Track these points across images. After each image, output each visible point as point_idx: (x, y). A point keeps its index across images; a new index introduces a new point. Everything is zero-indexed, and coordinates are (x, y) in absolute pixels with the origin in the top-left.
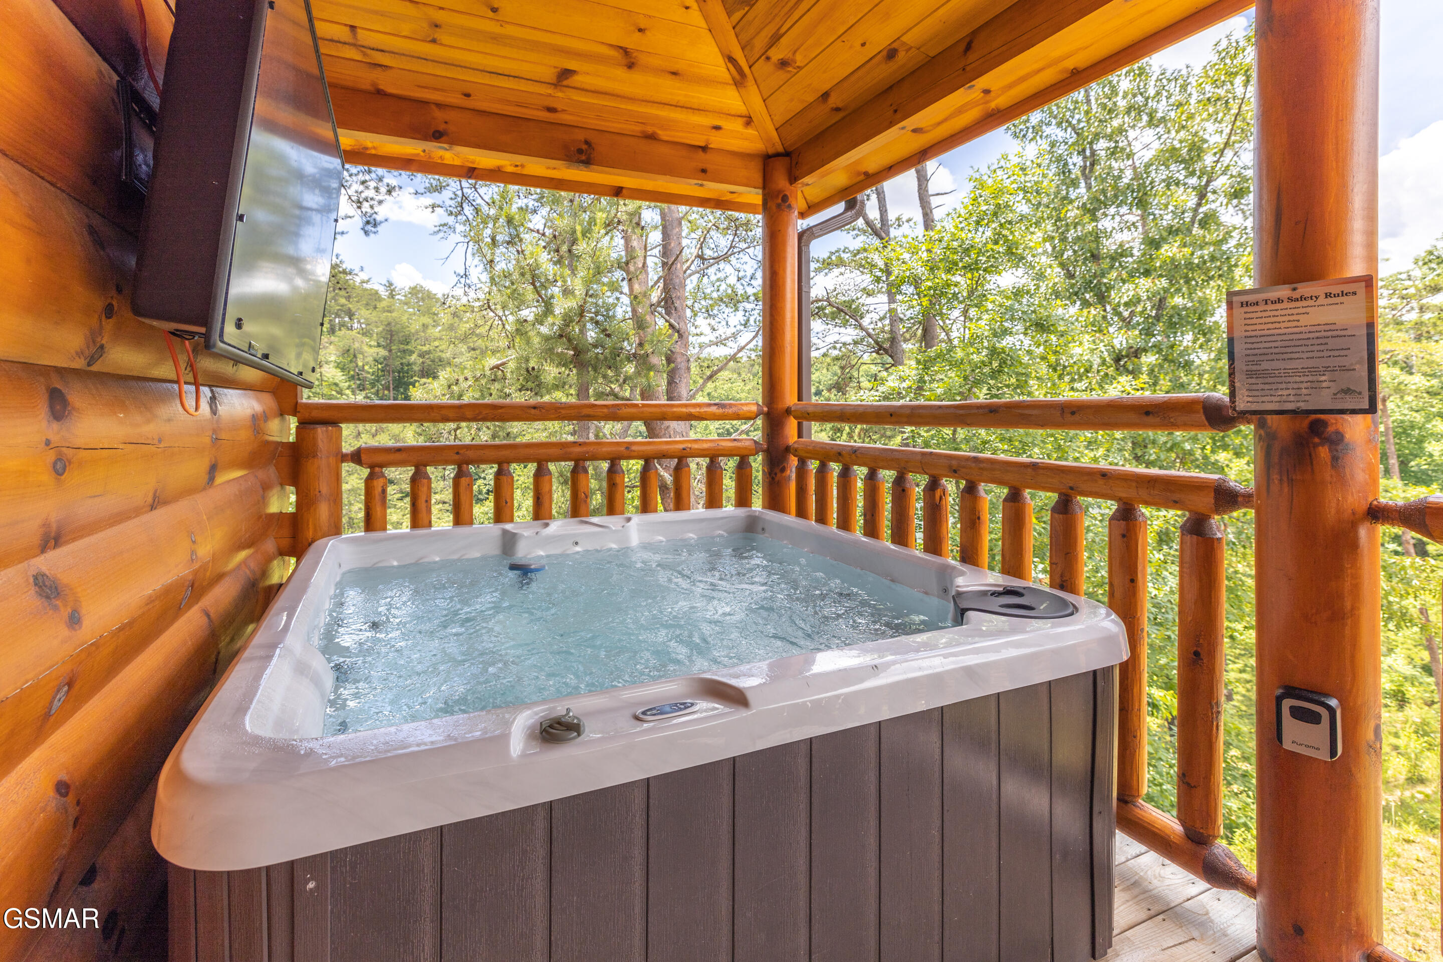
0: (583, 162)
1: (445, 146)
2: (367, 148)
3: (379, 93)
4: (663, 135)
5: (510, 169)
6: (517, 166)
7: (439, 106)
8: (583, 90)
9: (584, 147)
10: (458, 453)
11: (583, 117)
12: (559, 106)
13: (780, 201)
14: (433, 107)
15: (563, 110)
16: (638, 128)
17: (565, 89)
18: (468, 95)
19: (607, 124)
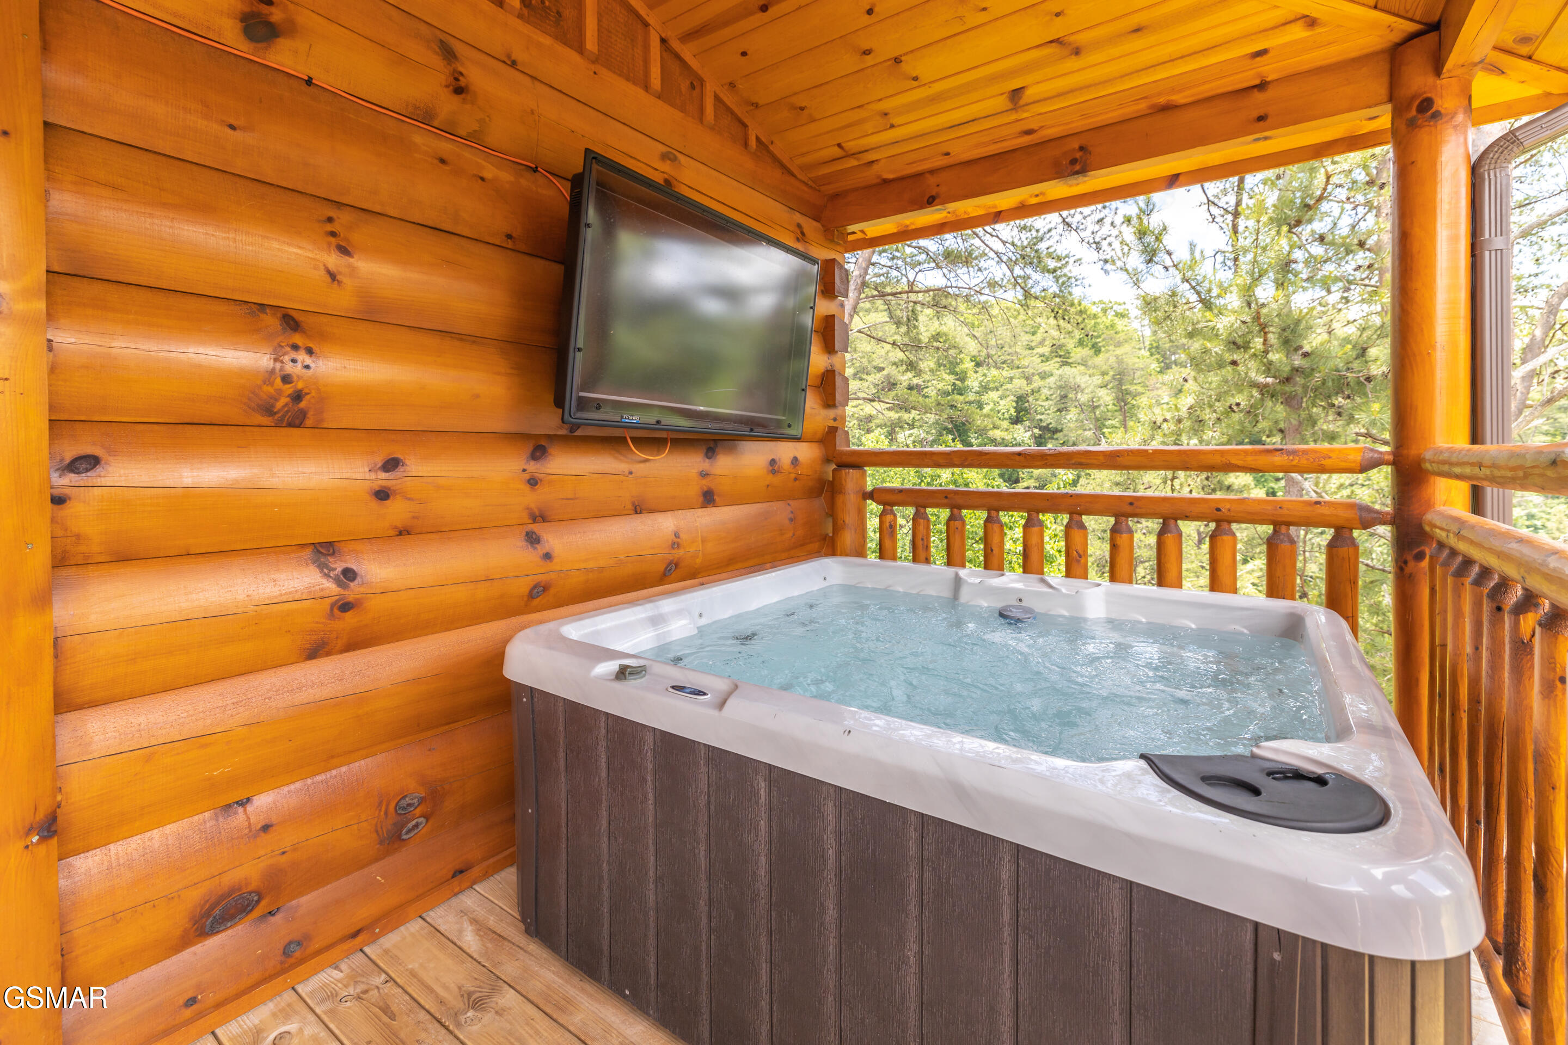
0: (1077, 173)
1: (939, 207)
2: (907, 226)
3: (886, 181)
4: (1179, 98)
5: (1034, 201)
6: (1037, 196)
7: (932, 172)
8: (1045, 99)
9: (1078, 155)
10: (946, 497)
11: (1066, 124)
12: (1034, 126)
13: (1413, 112)
14: (928, 175)
15: (1041, 127)
16: (1143, 106)
17: (1026, 108)
18: (948, 154)
19: (1099, 118)
